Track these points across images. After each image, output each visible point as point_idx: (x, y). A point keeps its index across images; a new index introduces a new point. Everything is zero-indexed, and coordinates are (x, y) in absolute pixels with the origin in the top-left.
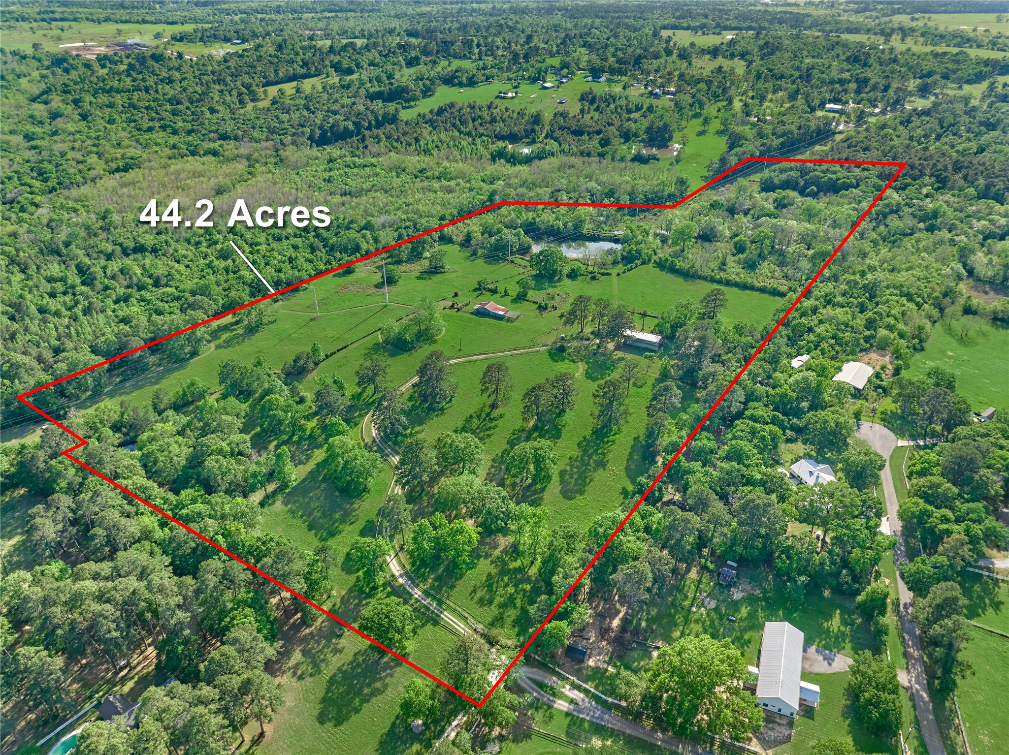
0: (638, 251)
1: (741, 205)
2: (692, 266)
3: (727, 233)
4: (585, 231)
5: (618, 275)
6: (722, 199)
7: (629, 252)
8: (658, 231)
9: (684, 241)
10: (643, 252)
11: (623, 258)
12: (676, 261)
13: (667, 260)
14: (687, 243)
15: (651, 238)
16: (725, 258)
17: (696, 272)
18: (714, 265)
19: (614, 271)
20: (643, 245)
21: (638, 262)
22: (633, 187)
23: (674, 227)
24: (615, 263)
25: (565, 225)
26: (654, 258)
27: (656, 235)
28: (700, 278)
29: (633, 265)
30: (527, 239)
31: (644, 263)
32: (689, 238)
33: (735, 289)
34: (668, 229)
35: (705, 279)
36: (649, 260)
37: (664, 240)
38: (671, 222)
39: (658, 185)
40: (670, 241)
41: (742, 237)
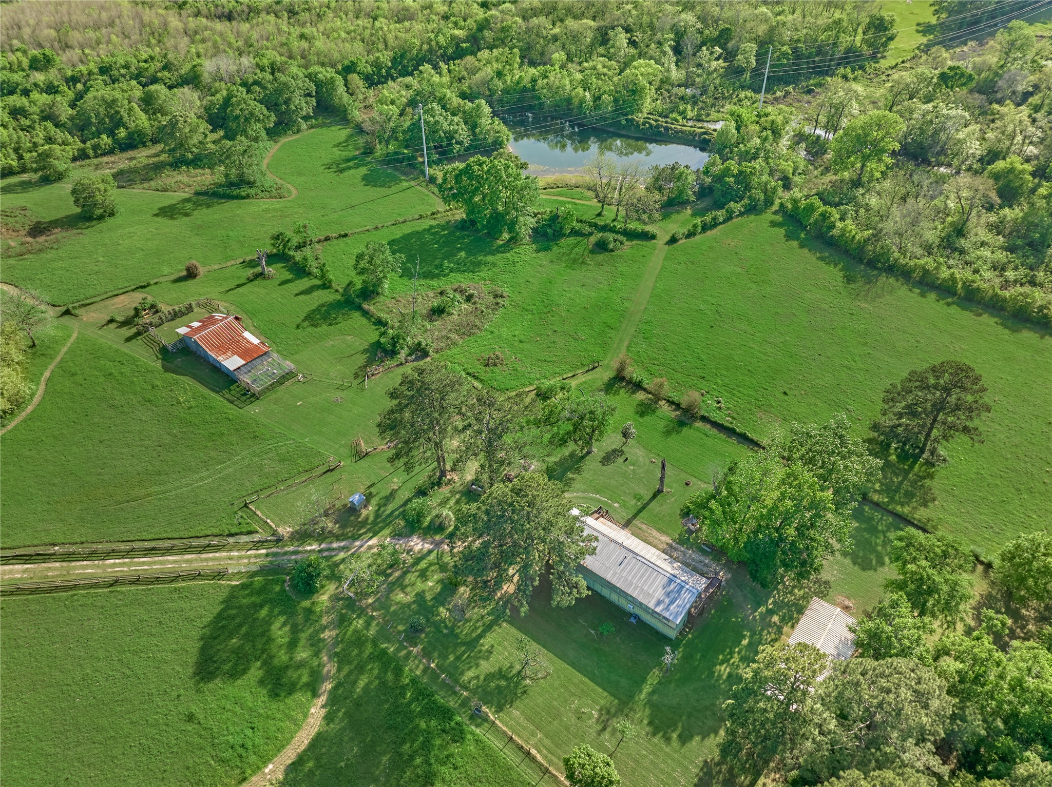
0: (743, 178)
1: (1012, 81)
2: (877, 236)
3: (975, 148)
4: (640, 117)
5: (673, 240)
6: (967, 66)
7: (719, 179)
8: (807, 129)
9: (866, 158)
10: (755, 181)
11: (704, 192)
12: (835, 214)
13: (811, 209)
14: (871, 165)
15: (785, 142)
16: (965, 215)
17: (886, 252)
18: (932, 233)
19: (662, 230)
20: (758, 164)
21: (736, 207)
22: (772, 29)
23: (845, 122)
24: (672, 205)
25: (597, 99)
26: (783, 197)
27: (800, 137)
28: (891, 269)
29: (721, 214)
30: (498, 125)
31: (752, 209)
32: (878, 151)
33: (988, 321)
34: (831, 126)
35: (905, 274)
36: (769, 202)
37: (816, 149)
38: (838, 111)
39: (828, 28)
40: (829, 156)
41: (1015, 161)
